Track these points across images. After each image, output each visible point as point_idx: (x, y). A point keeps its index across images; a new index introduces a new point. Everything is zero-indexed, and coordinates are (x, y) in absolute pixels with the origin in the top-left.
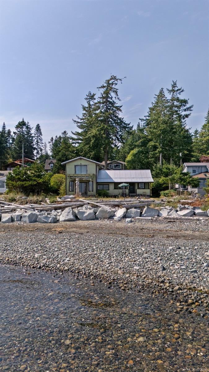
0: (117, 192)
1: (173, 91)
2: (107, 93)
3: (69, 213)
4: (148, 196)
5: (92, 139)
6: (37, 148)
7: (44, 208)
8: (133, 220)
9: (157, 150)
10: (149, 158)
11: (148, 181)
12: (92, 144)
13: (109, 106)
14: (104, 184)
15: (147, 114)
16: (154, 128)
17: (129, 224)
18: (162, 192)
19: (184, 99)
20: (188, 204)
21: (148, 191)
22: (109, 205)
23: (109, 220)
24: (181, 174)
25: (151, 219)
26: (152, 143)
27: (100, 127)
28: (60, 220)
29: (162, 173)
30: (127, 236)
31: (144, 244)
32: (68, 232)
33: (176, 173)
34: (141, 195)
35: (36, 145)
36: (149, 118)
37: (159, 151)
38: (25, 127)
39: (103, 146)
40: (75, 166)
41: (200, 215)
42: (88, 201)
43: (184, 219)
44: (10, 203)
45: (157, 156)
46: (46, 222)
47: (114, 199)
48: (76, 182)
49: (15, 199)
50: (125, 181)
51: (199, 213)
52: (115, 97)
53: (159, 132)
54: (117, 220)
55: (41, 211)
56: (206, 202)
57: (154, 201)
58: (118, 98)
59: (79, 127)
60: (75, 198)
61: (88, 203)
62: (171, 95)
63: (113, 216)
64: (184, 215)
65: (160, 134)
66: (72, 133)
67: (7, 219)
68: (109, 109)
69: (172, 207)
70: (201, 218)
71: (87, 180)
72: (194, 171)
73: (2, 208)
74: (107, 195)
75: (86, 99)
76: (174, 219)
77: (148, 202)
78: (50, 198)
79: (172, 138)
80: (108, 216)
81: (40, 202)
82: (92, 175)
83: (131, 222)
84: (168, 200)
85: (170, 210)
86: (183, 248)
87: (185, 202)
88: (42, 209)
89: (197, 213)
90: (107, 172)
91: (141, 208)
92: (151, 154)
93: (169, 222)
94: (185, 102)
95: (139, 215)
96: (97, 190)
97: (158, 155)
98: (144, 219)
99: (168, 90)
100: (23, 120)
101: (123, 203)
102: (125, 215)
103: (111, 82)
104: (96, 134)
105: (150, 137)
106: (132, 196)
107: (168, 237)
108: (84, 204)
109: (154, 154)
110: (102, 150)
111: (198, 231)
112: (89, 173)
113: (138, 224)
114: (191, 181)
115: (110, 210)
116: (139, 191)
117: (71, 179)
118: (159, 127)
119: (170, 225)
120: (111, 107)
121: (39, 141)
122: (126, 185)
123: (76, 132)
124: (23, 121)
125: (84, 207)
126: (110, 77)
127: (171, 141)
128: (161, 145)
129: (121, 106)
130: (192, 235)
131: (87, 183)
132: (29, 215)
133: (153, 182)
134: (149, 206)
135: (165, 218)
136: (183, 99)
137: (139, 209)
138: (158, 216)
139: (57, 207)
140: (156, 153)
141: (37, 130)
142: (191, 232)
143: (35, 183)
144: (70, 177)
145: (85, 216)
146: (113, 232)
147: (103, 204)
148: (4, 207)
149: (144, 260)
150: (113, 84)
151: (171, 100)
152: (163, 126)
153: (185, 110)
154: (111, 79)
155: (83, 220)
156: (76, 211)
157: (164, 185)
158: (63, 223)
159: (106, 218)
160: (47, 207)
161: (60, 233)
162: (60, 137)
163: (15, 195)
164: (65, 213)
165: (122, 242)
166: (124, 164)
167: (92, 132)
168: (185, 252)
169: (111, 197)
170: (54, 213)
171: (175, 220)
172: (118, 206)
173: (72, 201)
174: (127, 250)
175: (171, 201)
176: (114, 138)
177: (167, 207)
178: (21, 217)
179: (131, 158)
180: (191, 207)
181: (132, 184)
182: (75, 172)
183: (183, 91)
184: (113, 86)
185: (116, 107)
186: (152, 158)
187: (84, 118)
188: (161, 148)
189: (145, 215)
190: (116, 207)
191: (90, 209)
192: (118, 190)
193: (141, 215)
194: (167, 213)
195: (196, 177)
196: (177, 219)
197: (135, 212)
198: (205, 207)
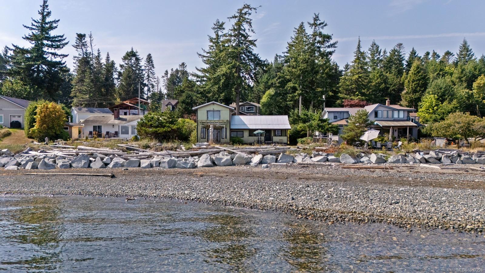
0: (252, 139)
1: (315, 25)
2: (239, 24)
3: (207, 159)
4: (285, 144)
5: (221, 78)
6: (148, 84)
7: (181, 155)
8: (269, 165)
9: (296, 92)
10: (287, 101)
11: (284, 128)
12: (221, 84)
13: (241, 40)
14: (239, 130)
15: (286, 50)
16: (293, 67)
17: (265, 169)
18: (299, 140)
19: (328, 35)
20: (322, 150)
21: (285, 139)
22: (245, 152)
23: (246, 166)
24: (320, 120)
25: (286, 165)
26: (290, 84)
27: (231, 65)
28: (198, 166)
29: (299, 120)
30: (264, 178)
31: (278, 184)
32: (208, 176)
33: (314, 119)
34: (278, 143)
35: (147, 80)
36: (288, 55)
37: (298, 94)
38: (134, 58)
39: (235, 87)
40: (208, 111)
41: (333, 161)
42: (224, 148)
43: (317, 165)
44: (144, 150)
45: (297, 99)
46: (185, 168)
47: (250, 146)
48: (210, 128)
49: (149, 146)
50: (260, 128)
51: (332, 159)
52: (249, 29)
53: (299, 72)
54: (254, 165)
55: (178, 157)
56: (340, 149)
57: (289, 148)
58: (252, 31)
59: (204, 61)
60: (209, 145)
61: (225, 150)
62: (313, 29)
63: (249, 162)
64: (318, 161)
65: (300, 74)
66: (197, 69)
67: (147, 164)
68: (242, 43)
69: (307, 153)
70: (332, 164)
71: (220, 127)
72: (335, 117)
73: (138, 155)
74: (242, 143)
75: (214, 28)
76: (307, 164)
77: (283, 149)
78: (185, 145)
79: (313, 79)
80: (245, 162)
81: (175, 148)
82: (225, 121)
83: (267, 167)
84: (304, 147)
85: (304, 156)
86: (311, 186)
87: (320, 149)
88: (178, 155)
89: (330, 159)
90: (241, 118)
91: (277, 154)
92: (290, 96)
93: (302, 167)
94: (329, 37)
95: (275, 161)
96: (231, 137)
97: (297, 97)
98: (279, 165)
99: (309, 23)
100: (132, 49)
101: (259, 150)
102: (261, 161)
103: (243, 12)
104: (226, 72)
105: (288, 77)
106: (268, 144)
107: (300, 179)
108: (221, 151)
109: (292, 97)
110: (233, 92)
111: (328, 174)
112: (222, 119)
113: (273, 169)
114: (330, 128)
115: (247, 157)
116: (275, 139)
117: (203, 126)
118: (299, 67)
119: (304, 169)
120: (243, 41)
121: (151, 75)
122: (262, 132)
123: (202, 68)
124: (132, 51)
125: (221, 154)
126: (243, 6)
127: (312, 82)
128: (301, 87)
129: (256, 41)
130: (321, 177)
131: (220, 129)
132: (169, 161)
133: (290, 129)
134: (285, 152)
135: (300, 164)
136: (326, 34)
137: (275, 156)
138: (293, 162)
139: (194, 154)
140: (296, 96)
141: (148, 62)
142: (321, 175)
143: (169, 129)
144: (203, 123)
145: (223, 162)
146: (250, 175)
147: (240, 151)
148: (138, 153)
149: (278, 194)
150: (245, 14)
151: (312, 35)
152: (303, 66)
153: (329, 47)
154: (244, 8)
155: (220, 166)
156: (213, 157)
157: (302, 132)
158: (202, 169)
159: (243, 164)
160: (184, 153)
161: (201, 176)
162: (177, 71)
163: (149, 141)
164: (203, 159)
165: (259, 183)
166: (259, 107)
167: (222, 70)
168: (312, 189)
169: (247, 144)
170: (191, 159)
171: (309, 166)
172: (254, 153)
173: (208, 148)
174: (264, 188)
175: (307, 148)
176: (247, 76)
177: (302, 154)
178: (160, 163)
179: (266, 99)
180: (325, 154)
181: (268, 131)
182: (208, 118)
183: (326, 25)
184: (247, 16)
185: (250, 41)
186: (291, 101)
187: (211, 51)
188: (300, 90)
189: (280, 161)
190: (252, 154)
191: (227, 155)
192: (253, 137)
193: (276, 161)
194: (302, 159)
195: (335, 124)
196: (310, 164)
197: (271, 158)
198: (338, 153)
